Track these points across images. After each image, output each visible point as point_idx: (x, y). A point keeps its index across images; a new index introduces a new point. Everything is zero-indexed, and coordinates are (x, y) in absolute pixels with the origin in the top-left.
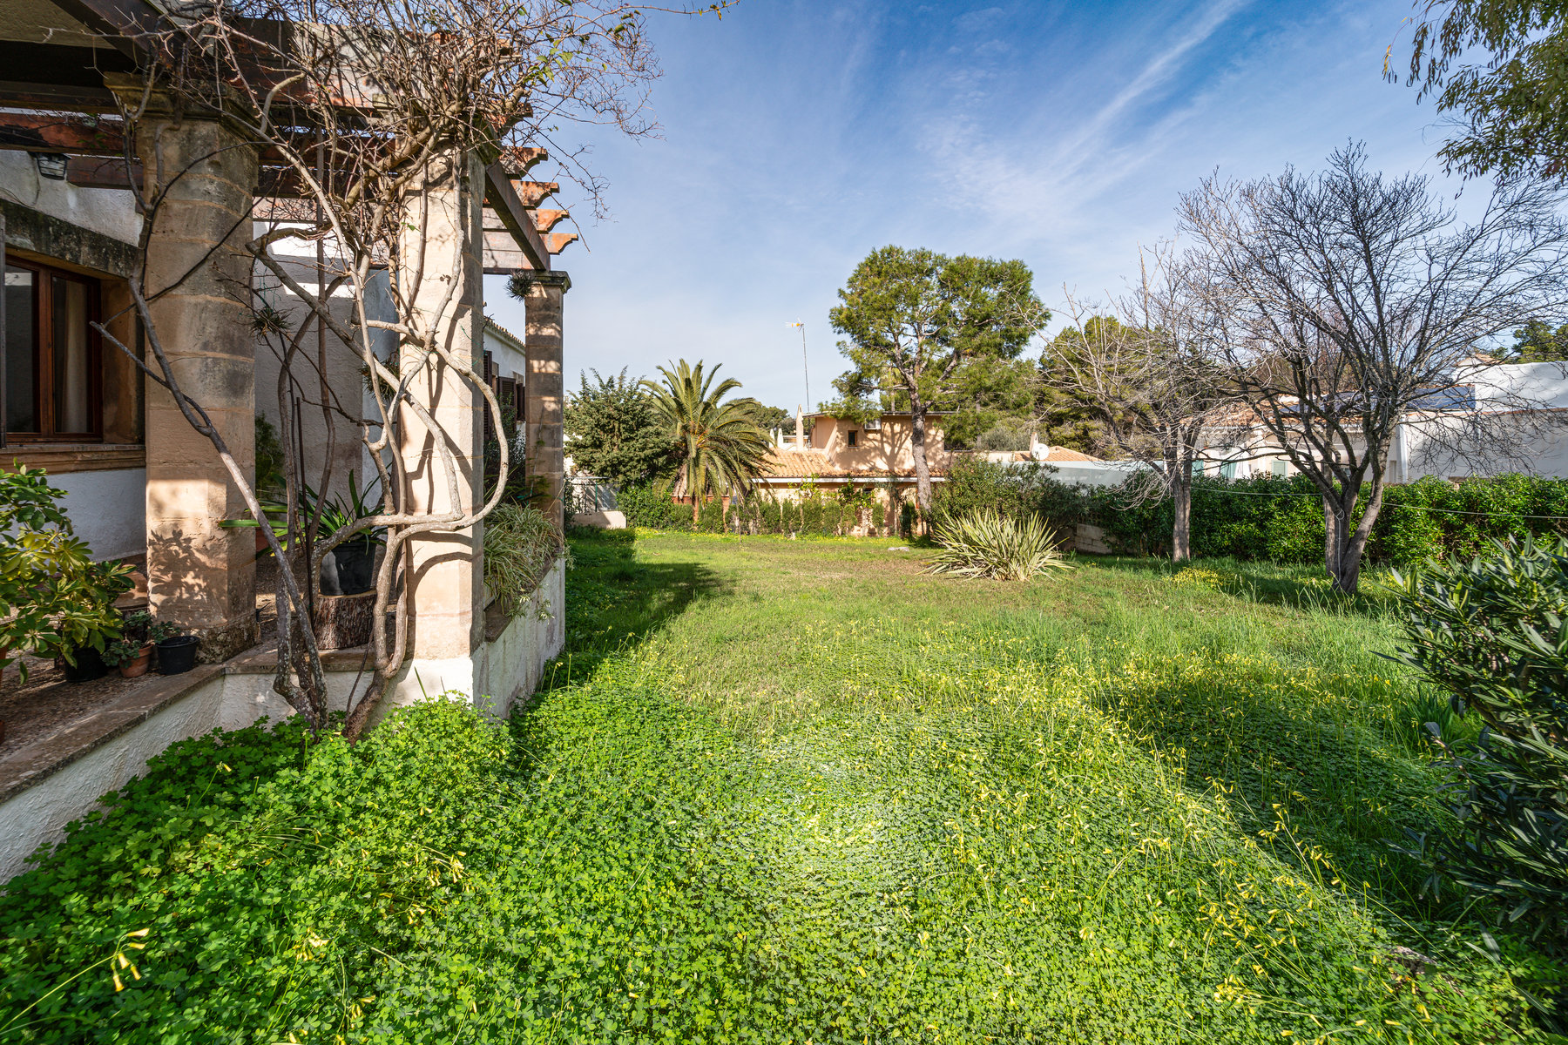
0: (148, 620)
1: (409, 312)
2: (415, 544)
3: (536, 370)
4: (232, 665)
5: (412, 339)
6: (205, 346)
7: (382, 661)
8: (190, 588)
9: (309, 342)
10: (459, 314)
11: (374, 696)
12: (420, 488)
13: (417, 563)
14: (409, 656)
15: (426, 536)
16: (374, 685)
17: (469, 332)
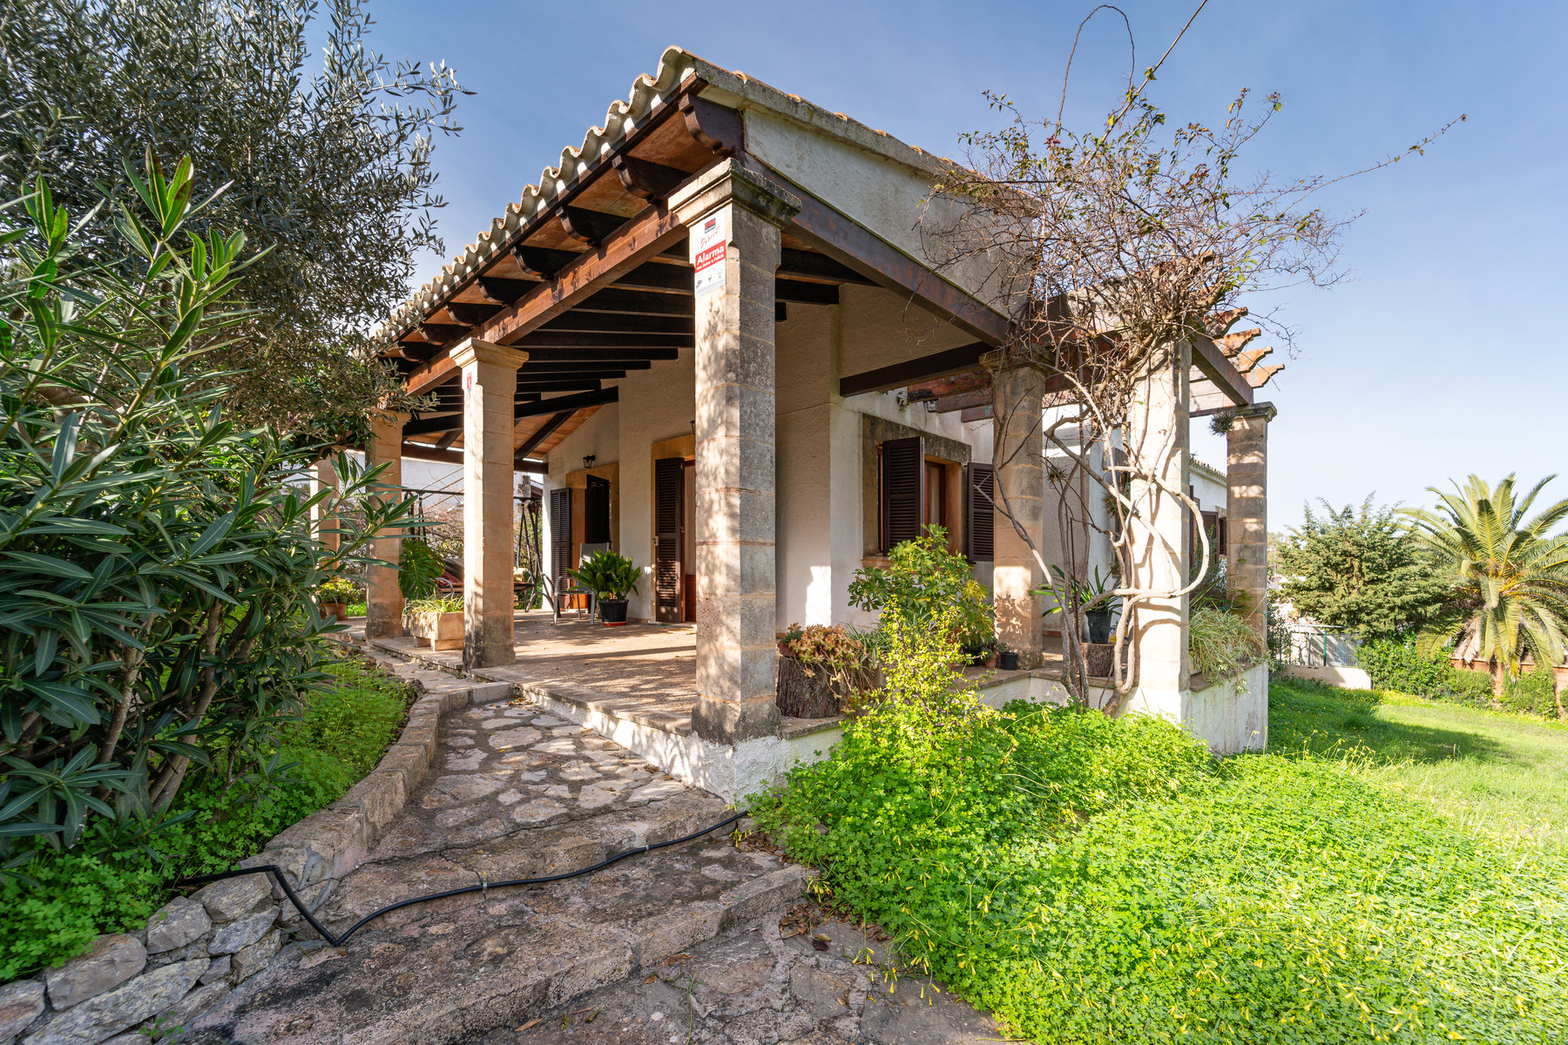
0: (995, 640)
1: (1137, 458)
2: (1140, 611)
3: (1237, 496)
4: (1034, 672)
5: (1139, 475)
6: (1022, 493)
7: (1118, 682)
8: (1014, 626)
9: (1075, 482)
10: (1172, 454)
11: (1114, 703)
12: (1143, 574)
13: (1141, 625)
14: (1135, 684)
15: (1147, 605)
16: (1114, 697)
17: (1179, 466)
